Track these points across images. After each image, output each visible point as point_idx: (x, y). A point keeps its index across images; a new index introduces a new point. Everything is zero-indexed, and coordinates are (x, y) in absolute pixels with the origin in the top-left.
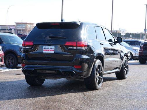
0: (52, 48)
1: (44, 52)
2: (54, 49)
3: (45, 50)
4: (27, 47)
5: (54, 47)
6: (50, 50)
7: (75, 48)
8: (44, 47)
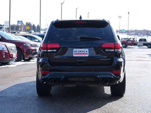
0: (85, 51)
1: (75, 55)
2: (88, 53)
3: (76, 54)
4: (49, 51)
5: (87, 50)
6: (83, 54)
7: (113, 50)
8: (75, 50)
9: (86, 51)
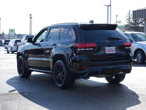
1: (107, 53)
3: (107, 51)
4: (87, 49)
6: (112, 51)
8: (106, 48)
9: (114, 49)
